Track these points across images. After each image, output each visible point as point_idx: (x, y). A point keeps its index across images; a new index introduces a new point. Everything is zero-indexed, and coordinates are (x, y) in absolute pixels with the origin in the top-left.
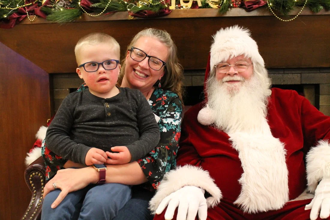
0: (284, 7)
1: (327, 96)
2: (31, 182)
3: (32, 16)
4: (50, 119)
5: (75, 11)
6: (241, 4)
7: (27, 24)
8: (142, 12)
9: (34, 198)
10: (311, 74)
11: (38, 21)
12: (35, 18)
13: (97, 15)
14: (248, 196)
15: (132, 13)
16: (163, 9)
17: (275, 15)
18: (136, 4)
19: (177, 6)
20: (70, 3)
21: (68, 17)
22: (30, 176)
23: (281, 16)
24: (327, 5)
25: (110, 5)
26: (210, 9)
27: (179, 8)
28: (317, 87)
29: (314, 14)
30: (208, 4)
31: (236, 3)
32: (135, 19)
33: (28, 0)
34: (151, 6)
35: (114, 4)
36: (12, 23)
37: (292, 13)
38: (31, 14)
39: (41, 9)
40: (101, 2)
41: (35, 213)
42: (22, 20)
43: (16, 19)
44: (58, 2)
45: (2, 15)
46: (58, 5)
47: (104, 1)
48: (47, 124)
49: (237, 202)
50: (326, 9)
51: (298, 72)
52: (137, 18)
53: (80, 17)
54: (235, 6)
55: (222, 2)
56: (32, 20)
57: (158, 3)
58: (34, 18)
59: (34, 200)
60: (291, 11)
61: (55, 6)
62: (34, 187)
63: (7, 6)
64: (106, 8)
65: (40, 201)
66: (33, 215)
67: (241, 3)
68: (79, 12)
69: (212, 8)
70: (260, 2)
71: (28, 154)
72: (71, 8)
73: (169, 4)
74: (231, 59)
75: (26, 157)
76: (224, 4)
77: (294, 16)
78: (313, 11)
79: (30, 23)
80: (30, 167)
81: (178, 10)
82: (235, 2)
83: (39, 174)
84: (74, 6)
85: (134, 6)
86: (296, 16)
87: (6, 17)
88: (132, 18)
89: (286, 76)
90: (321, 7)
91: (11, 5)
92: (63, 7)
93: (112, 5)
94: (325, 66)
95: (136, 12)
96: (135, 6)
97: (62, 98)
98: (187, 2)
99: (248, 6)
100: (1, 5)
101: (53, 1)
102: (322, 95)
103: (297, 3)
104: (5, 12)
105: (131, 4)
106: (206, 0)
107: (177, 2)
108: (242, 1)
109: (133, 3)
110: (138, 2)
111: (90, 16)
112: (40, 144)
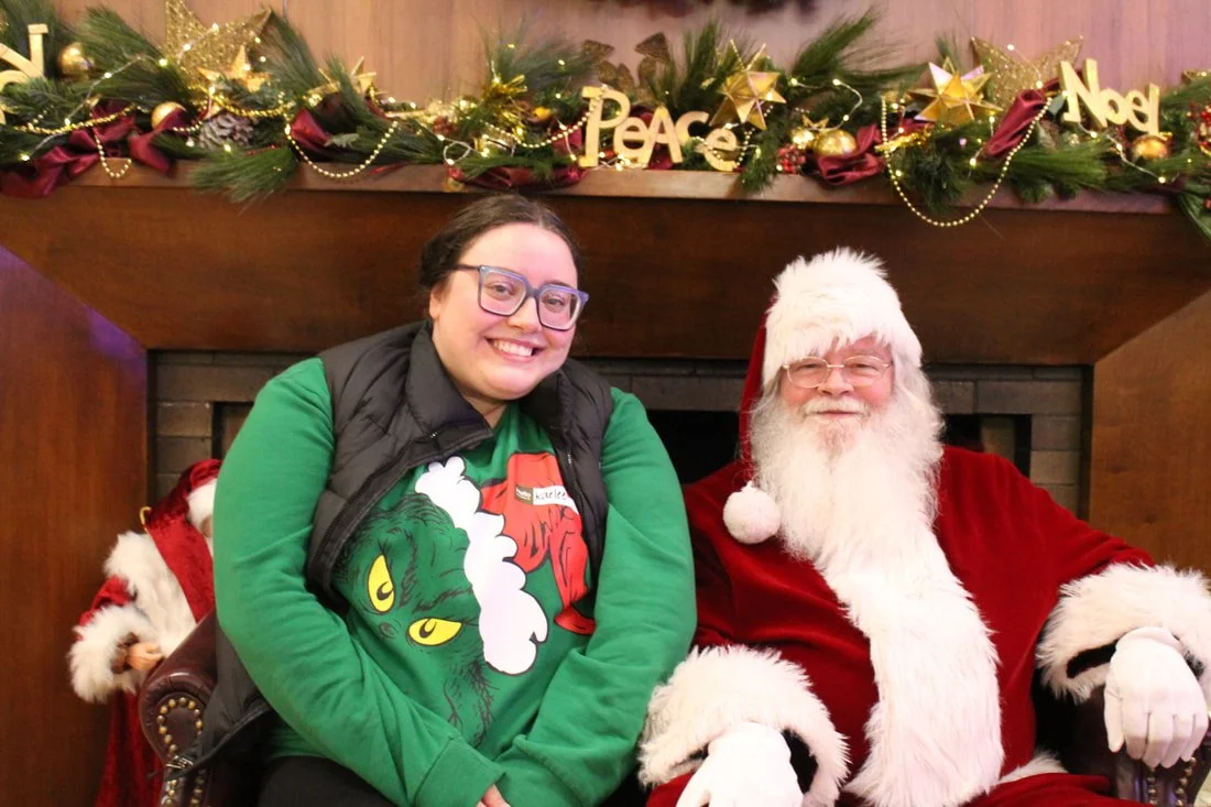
0: (938, 186)
1: (1055, 453)
2: (163, 729)
3: (115, 159)
6: (806, 165)
7: (97, 187)
8: (494, 172)
10: (1007, 383)
11: (138, 178)
12: (126, 166)
13: (346, 174)
15: (460, 172)
16: (564, 166)
17: (909, 205)
18: (472, 145)
19: (602, 155)
20: (251, 123)
22: (159, 708)
25: (390, 144)
26: (709, 174)
27: (612, 164)
28: (1021, 427)
29: (1025, 207)
30: (702, 158)
31: (790, 159)
32: (467, 191)
33: (103, 108)
34: (520, 152)
35: (405, 143)
36: (43, 181)
37: (965, 201)
38: (110, 151)
39: (152, 139)
40: (359, 133)
42: (84, 172)
43: (61, 169)
44: (211, 120)
45: (17, 154)
46: (213, 132)
47: (370, 129)
50: (1063, 193)
51: (965, 375)
52: (471, 189)
54: (786, 168)
55: (749, 154)
56: (118, 175)
57: (543, 144)
58: (124, 168)
61: (195, 135)
62: (173, 747)
63: (32, 122)
64: (376, 152)
67: (807, 159)
68: (287, 159)
69: (714, 170)
70: (867, 162)
71: (79, 630)
73: (580, 151)
76: (758, 161)
77: (967, 212)
78: (1021, 196)
79: (106, 183)
80: (160, 680)
81: (609, 173)
82: (787, 156)
83: (192, 704)
85: (467, 152)
86: (973, 211)
87: (25, 158)
88: (459, 188)
90: (1048, 189)
91: (46, 118)
92: (228, 140)
93: (397, 142)
94: (1047, 360)
96: (471, 151)
97: (188, 433)
98: (634, 145)
99: (831, 172)
100: (6, 114)
101: (190, 115)
102: (1037, 450)
103: (975, 172)
104: (26, 142)
105: (457, 142)
106: (695, 144)
107: (601, 142)
108: (810, 152)
109: (462, 140)
110: (478, 136)
111: (322, 174)
112: (121, 595)
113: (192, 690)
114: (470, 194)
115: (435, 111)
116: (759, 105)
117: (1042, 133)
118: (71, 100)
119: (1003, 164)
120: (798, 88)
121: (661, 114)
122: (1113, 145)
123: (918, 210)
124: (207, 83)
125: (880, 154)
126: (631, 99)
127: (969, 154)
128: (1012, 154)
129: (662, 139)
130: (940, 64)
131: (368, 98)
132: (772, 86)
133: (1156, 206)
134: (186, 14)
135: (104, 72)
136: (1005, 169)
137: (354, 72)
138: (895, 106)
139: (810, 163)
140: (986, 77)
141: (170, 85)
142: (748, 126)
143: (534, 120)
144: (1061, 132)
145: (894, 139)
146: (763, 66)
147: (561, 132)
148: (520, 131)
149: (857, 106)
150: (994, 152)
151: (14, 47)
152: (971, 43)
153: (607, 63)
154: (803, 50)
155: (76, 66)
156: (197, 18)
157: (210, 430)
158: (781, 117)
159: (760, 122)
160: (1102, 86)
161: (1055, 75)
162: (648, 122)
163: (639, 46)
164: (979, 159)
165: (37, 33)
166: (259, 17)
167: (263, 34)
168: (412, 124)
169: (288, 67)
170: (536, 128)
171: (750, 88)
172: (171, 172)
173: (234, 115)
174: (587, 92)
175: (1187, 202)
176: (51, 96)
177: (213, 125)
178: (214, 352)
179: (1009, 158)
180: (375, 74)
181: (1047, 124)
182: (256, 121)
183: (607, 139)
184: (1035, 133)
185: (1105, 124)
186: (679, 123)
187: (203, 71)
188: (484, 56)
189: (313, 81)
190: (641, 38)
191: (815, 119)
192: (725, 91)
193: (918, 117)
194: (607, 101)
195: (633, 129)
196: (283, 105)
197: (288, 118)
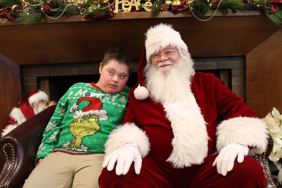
0: (201, 10)
1: (237, 78)
2: (4, 151)
3: (3, 19)
4: (20, 102)
5: (38, 15)
6: (169, 8)
8: (92, 15)
9: (7, 164)
10: (225, 61)
11: (9, 23)
13: (56, 18)
14: (177, 155)
15: (84, 16)
16: (108, 12)
17: (195, 16)
18: (87, 9)
20: (34, 8)
21: (33, 19)
22: (3, 146)
23: (200, 17)
24: (234, 9)
25: (66, 11)
26: (146, 12)
27: (122, 12)
28: (229, 71)
29: (225, 15)
30: (144, 9)
31: (165, 7)
32: (86, 21)
34: (99, 10)
35: (70, 9)
37: (208, 14)
38: (3, 17)
39: (11, 13)
40: (59, 8)
41: (7, 175)
44: (25, 8)
46: (25, 10)
47: (62, 7)
48: (19, 106)
49: (169, 159)
50: (234, 11)
51: (215, 60)
52: (88, 20)
53: (43, 20)
54: (164, 9)
55: (155, 7)
56: (4, 23)
57: (105, 8)
58: (5, 21)
59: (7, 165)
60: (207, 13)
61: (22, 12)
62: (7, 155)
64: (63, 12)
65: (12, 166)
66: (6, 177)
68: (41, 16)
69: (147, 11)
70: (184, 6)
71: (3, 130)
72: (36, 12)
73: (113, 9)
74: (161, 50)
75: (1, 133)
77: (210, 17)
78: (223, 13)
79: (2, 25)
80: (3, 139)
82: (164, 6)
83: (11, 144)
84: (38, 11)
85: (85, 11)
86: (211, 17)
88: (84, 20)
89: (205, 63)
90: (230, 10)
92: (29, 12)
93: (68, 9)
94: (235, 55)
95: (87, 15)
98: (127, 7)
99: (175, 10)
102: (233, 77)
103: (211, 7)
105: (83, 9)
106: (142, 5)
107: (119, 7)
108: (170, 5)
109: (85, 8)
110: (89, 6)
111: (51, 18)
112: (13, 122)
113: (10, 141)
115: (79, 2)
123: (198, 17)
125: (187, 4)
127: (210, 2)
128: (220, 2)
129: (134, 5)
131: (64, 1)
133: (258, 13)
136: (218, 5)
139: (171, 8)
143: (103, 3)
147: (108, 5)
148: (99, 6)
150: (215, 2)
162: (130, 2)
164: (212, 4)
168: (74, 6)
170: (103, 5)
173: (29, 6)
175: (265, 12)
179: (220, 3)
183: (120, 5)
186: (137, 1)
195: (127, 3)
196: (42, 3)
197: (42, 6)
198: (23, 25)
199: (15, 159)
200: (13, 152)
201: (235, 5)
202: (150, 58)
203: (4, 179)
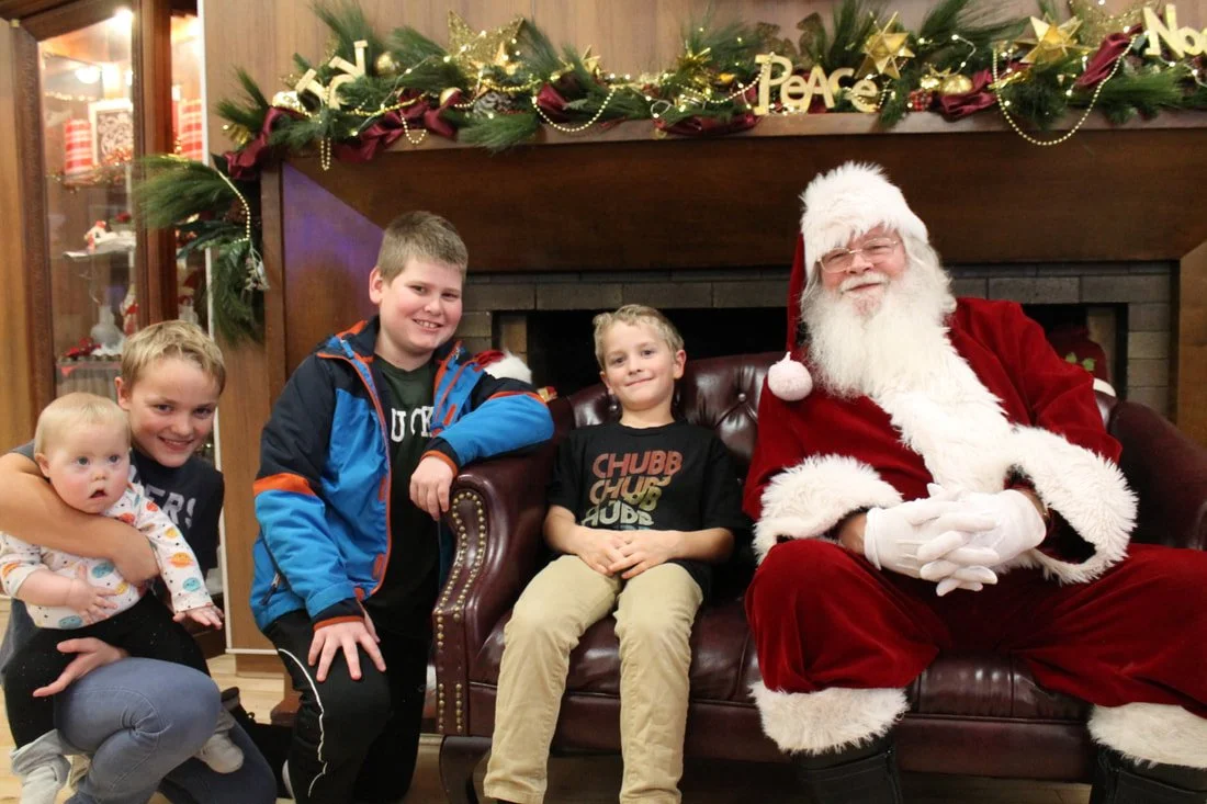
0: (1040, 111)
1: (1148, 334)
3: (416, 131)
5: (522, 119)
6: (932, 103)
7: (403, 152)
8: (687, 121)
9: (462, 551)
10: (1107, 277)
11: (433, 143)
12: (423, 135)
13: (578, 129)
15: (662, 126)
16: (743, 113)
17: (1017, 129)
18: (673, 103)
19: (773, 106)
20: (509, 98)
21: (512, 132)
23: (1034, 132)
26: (856, 114)
27: (780, 111)
28: (1119, 313)
29: (1115, 127)
30: (850, 103)
31: (919, 99)
32: (670, 137)
33: (406, 96)
34: (709, 106)
35: (619, 102)
36: (366, 149)
37: (1060, 125)
38: (415, 125)
39: (439, 115)
40: (587, 98)
41: (470, 581)
42: (392, 143)
43: (377, 140)
45: (347, 132)
46: (481, 105)
47: (596, 95)
50: (1147, 114)
51: (1072, 272)
53: (533, 135)
54: (917, 107)
55: (886, 98)
56: (418, 142)
57: (726, 100)
58: (421, 136)
59: (464, 555)
60: (1059, 120)
61: (471, 109)
62: (462, 528)
63: (357, 108)
64: (601, 111)
65: (479, 557)
66: (467, 586)
67: (933, 99)
68: (534, 120)
69: (859, 112)
70: (981, 98)
72: (513, 109)
73: (754, 102)
76: (893, 102)
78: (1111, 119)
79: (408, 148)
81: (777, 119)
82: (917, 96)
83: (475, 497)
84: (521, 106)
85: (669, 108)
86: (1070, 131)
87: (355, 133)
88: (664, 136)
89: (1040, 281)
90: (1133, 111)
91: (367, 104)
92: (492, 110)
93: (616, 103)
94: (1140, 256)
95: (673, 122)
96: (671, 107)
97: (473, 335)
98: (797, 96)
99: (951, 107)
100: (341, 105)
101: (465, 95)
102: (1133, 331)
103: (1071, 100)
104: (355, 121)
105: (660, 101)
106: (845, 92)
107: (771, 95)
108: (936, 94)
109: (665, 98)
110: (677, 95)
111: (560, 131)
114: (673, 140)
115: (645, 79)
116: (893, 60)
117: (1127, 65)
118: (384, 90)
119: (1095, 93)
120: (925, 45)
121: (817, 72)
122: (1190, 71)
123: (1025, 133)
124: (477, 71)
125: (992, 90)
126: (794, 63)
127: (1066, 86)
128: (1102, 83)
129: (818, 91)
130: (1041, 18)
131: (595, 76)
132: (902, 44)
134: (461, 25)
135: (405, 70)
136: (1096, 96)
137: (584, 56)
138: (1004, 55)
139: (936, 103)
140: (1078, 24)
141: (452, 75)
142: (885, 77)
143: (720, 83)
144: (1144, 65)
145: (1003, 78)
146: (895, 29)
147: (740, 89)
148: (708, 91)
149: (971, 54)
150: (1084, 83)
151: (344, 57)
152: (1068, 3)
153: (775, 40)
154: (928, 16)
155: (387, 69)
156: (469, 27)
157: (490, 331)
158: (912, 69)
159: (895, 73)
160: (1180, 25)
161: (1139, 21)
162: (806, 79)
163: (799, 24)
164: (1074, 90)
165: (360, 47)
166: (515, 24)
167: (518, 36)
168: (628, 92)
169: (536, 59)
170: (721, 89)
171: (885, 47)
172: (453, 137)
173: (497, 92)
174: (759, 59)
176: (370, 88)
177: (483, 101)
178: (491, 274)
179: (1100, 87)
180: (598, 57)
181: (1131, 57)
182: (513, 96)
183: (775, 93)
184: (1121, 65)
185: (1182, 55)
186: (831, 77)
187: (474, 63)
188: (680, 39)
189: (555, 66)
190: (800, 18)
191: (939, 70)
192: (866, 51)
193: (1022, 61)
194: (775, 65)
195: (796, 84)
196: (532, 82)
197: (535, 91)
198: (480, 149)
199: (487, 540)
200: (481, 519)
201: (1154, 93)
202: (817, 264)
203: (464, 591)
